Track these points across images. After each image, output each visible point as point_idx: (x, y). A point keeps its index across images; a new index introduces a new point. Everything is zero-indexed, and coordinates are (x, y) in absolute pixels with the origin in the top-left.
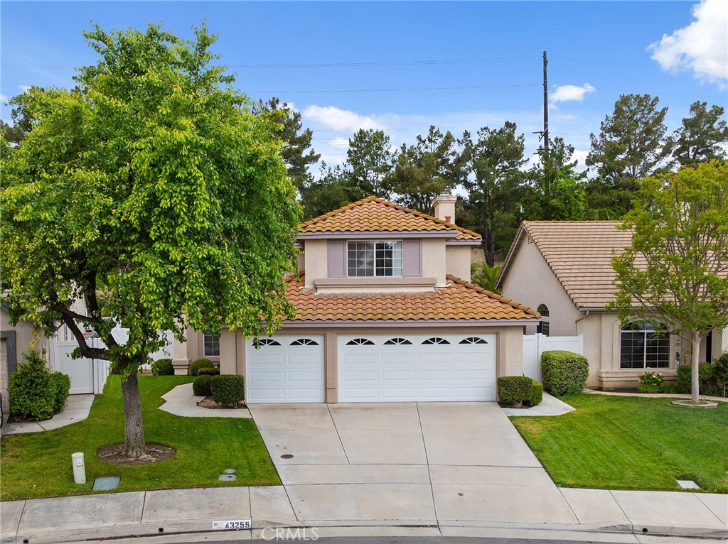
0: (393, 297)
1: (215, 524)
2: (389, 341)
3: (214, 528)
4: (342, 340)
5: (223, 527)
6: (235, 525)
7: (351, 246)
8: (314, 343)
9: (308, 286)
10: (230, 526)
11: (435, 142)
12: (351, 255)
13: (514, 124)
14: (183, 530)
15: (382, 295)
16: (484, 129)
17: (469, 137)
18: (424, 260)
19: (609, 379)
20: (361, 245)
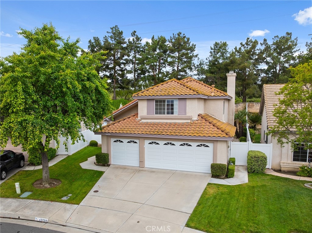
0: (170, 124)
1: (36, 219)
2: (166, 143)
3: (36, 220)
4: (147, 142)
5: (39, 220)
6: (43, 220)
7: (157, 101)
8: (136, 142)
9: (139, 118)
10: (41, 220)
11: (250, 45)
12: (156, 105)
13: (291, 33)
14: (26, 219)
15: (167, 123)
16: (276, 36)
17: (266, 42)
18: (187, 108)
19: (284, 166)
20: (161, 101)
